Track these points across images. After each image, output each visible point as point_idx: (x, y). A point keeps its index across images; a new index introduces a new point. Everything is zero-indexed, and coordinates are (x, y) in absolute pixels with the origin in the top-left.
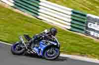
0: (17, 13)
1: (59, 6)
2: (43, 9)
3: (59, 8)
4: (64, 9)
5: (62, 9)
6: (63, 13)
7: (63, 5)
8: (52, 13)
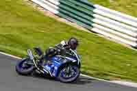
0: (62, 23)
1: (120, 14)
2: (98, 18)
3: (120, 16)
4: (127, 19)
5: (124, 18)
6: (125, 24)
7: (125, 13)
8: (111, 23)
